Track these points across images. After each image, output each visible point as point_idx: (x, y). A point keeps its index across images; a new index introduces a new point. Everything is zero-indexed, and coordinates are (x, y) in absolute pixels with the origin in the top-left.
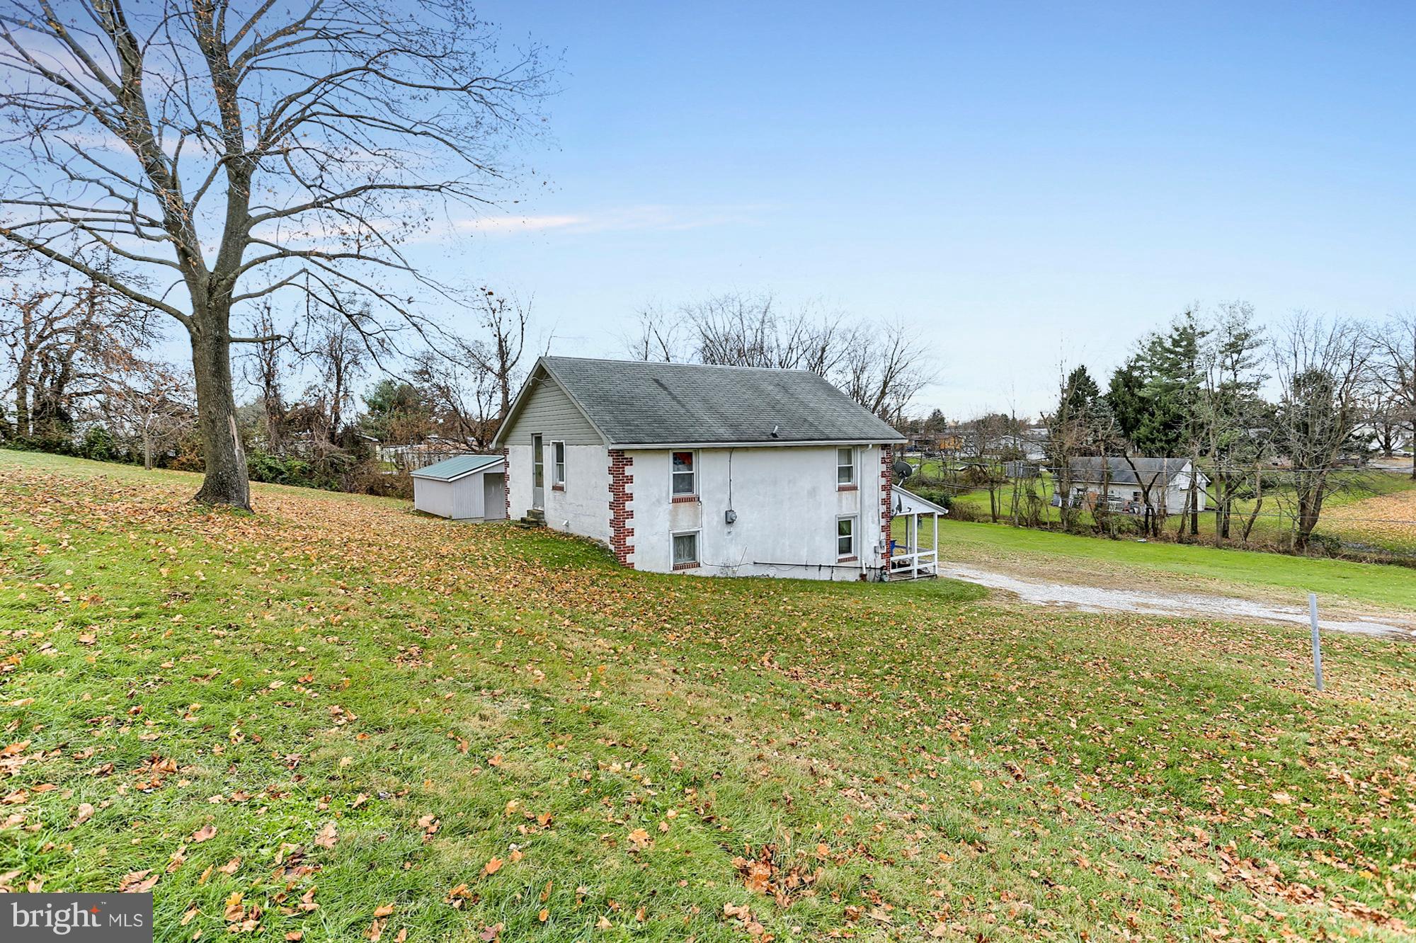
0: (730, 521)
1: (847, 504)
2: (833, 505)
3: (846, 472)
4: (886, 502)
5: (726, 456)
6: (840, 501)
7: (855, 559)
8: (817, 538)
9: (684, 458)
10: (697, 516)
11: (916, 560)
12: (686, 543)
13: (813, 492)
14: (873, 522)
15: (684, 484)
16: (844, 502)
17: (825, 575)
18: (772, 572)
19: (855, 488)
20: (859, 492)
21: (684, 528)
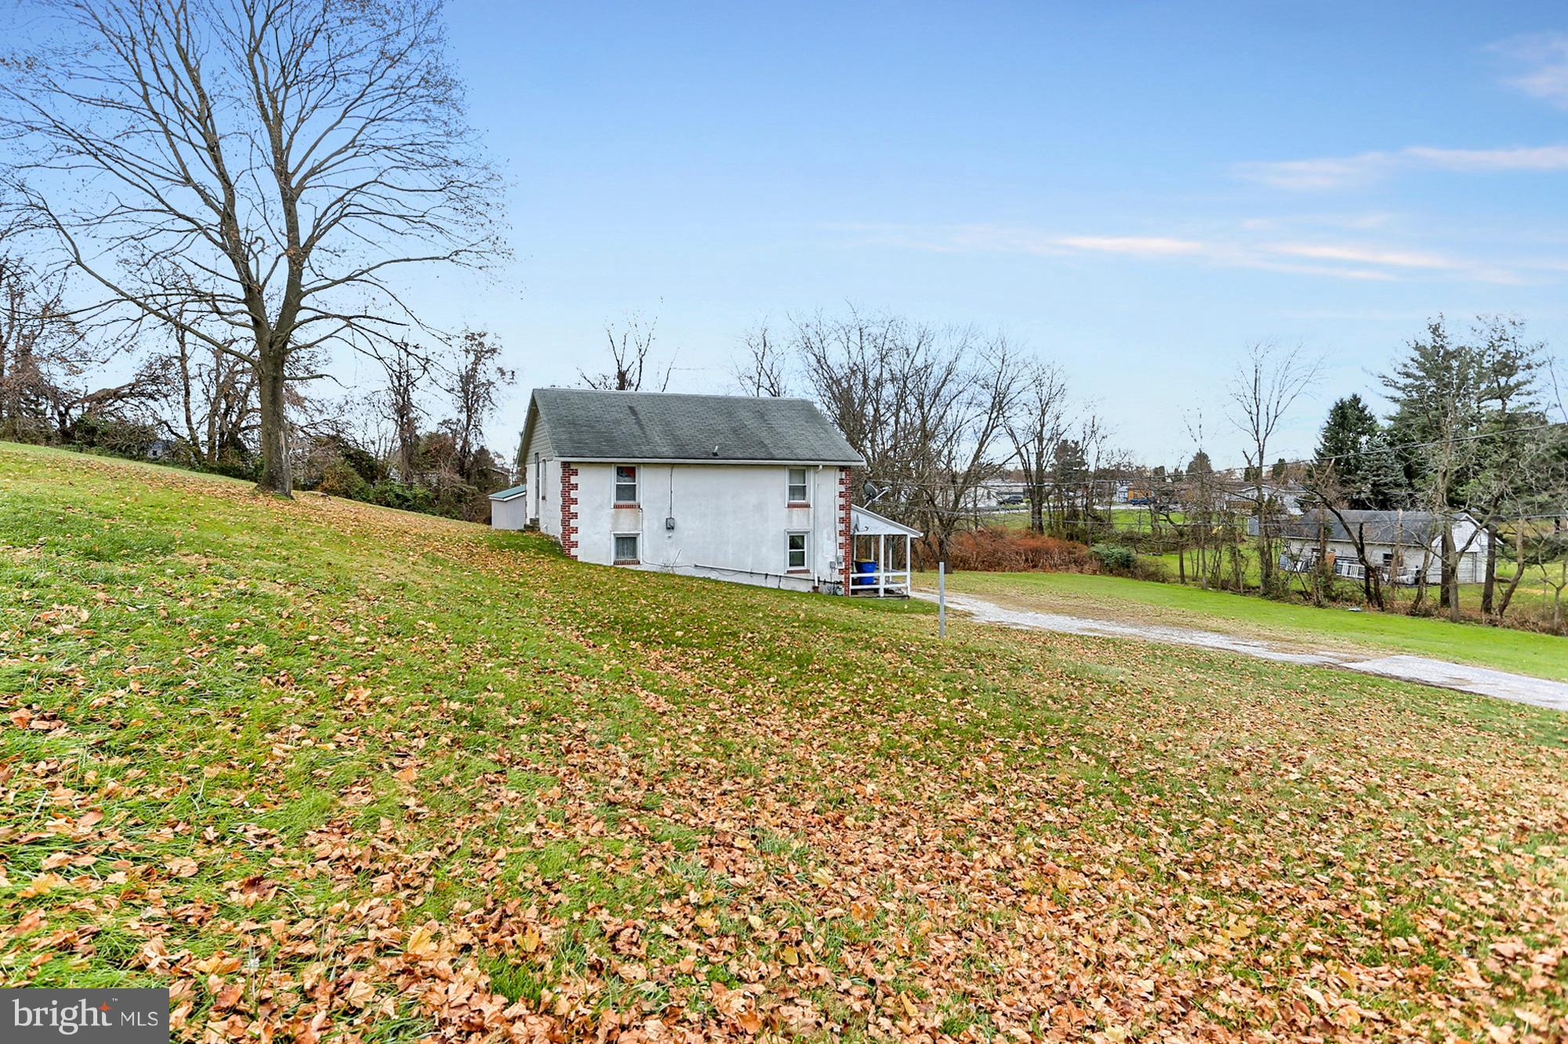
0: (670, 528)
1: (798, 522)
2: (781, 520)
3: (798, 491)
4: (845, 520)
5: (668, 471)
6: (790, 517)
7: (807, 571)
8: (764, 550)
9: (627, 471)
10: (638, 521)
11: (882, 580)
12: (627, 543)
13: (760, 508)
14: (829, 539)
15: (626, 494)
16: (795, 518)
17: (772, 583)
18: (713, 575)
19: (808, 506)
20: (811, 510)
21: (625, 530)
